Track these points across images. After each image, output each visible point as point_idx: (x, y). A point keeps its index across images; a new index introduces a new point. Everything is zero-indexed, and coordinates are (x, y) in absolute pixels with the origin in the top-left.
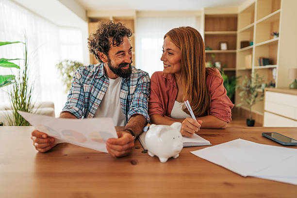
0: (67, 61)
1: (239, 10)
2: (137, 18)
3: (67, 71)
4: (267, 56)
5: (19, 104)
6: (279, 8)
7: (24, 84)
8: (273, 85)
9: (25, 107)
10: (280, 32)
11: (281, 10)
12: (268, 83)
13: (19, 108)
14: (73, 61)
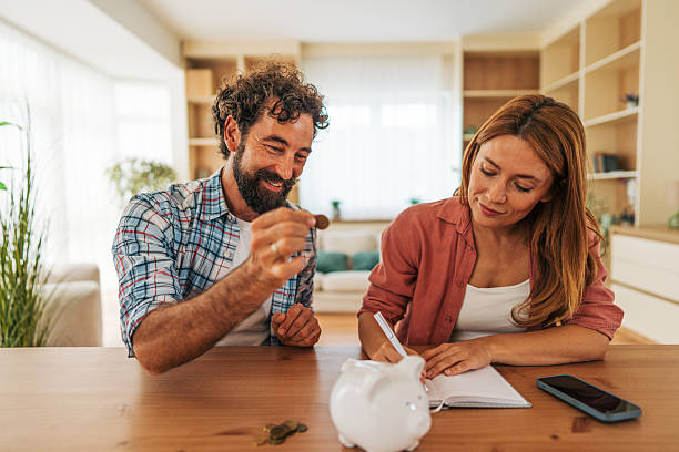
0: (134, 161)
1: (543, 40)
2: (304, 57)
3: (132, 185)
4: (611, 149)
5: (10, 276)
6: (636, 38)
7: (23, 228)
8: (628, 218)
9: (24, 283)
10: (642, 93)
11: (642, 43)
12: (618, 215)
13: (9, 287)
14: (148, 160)
